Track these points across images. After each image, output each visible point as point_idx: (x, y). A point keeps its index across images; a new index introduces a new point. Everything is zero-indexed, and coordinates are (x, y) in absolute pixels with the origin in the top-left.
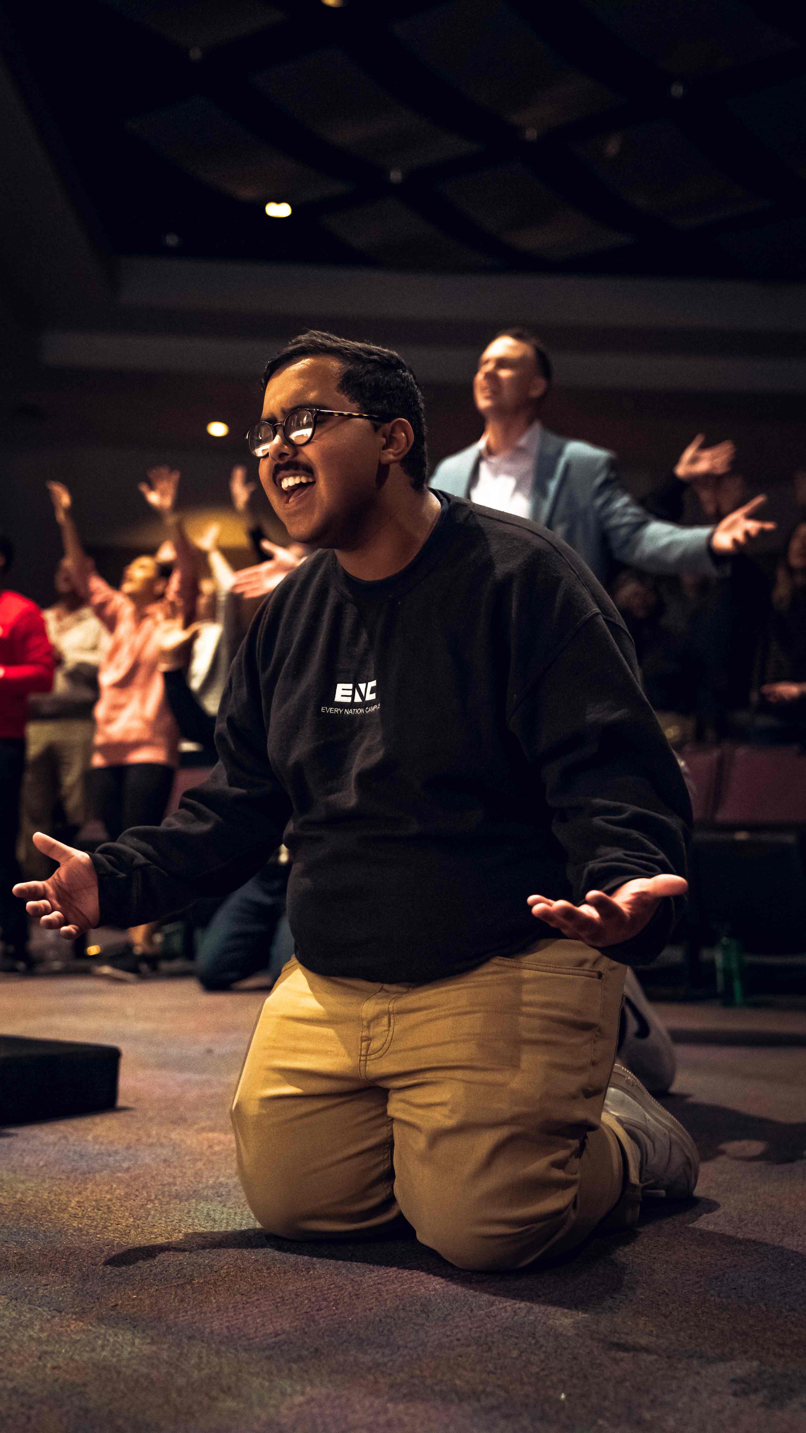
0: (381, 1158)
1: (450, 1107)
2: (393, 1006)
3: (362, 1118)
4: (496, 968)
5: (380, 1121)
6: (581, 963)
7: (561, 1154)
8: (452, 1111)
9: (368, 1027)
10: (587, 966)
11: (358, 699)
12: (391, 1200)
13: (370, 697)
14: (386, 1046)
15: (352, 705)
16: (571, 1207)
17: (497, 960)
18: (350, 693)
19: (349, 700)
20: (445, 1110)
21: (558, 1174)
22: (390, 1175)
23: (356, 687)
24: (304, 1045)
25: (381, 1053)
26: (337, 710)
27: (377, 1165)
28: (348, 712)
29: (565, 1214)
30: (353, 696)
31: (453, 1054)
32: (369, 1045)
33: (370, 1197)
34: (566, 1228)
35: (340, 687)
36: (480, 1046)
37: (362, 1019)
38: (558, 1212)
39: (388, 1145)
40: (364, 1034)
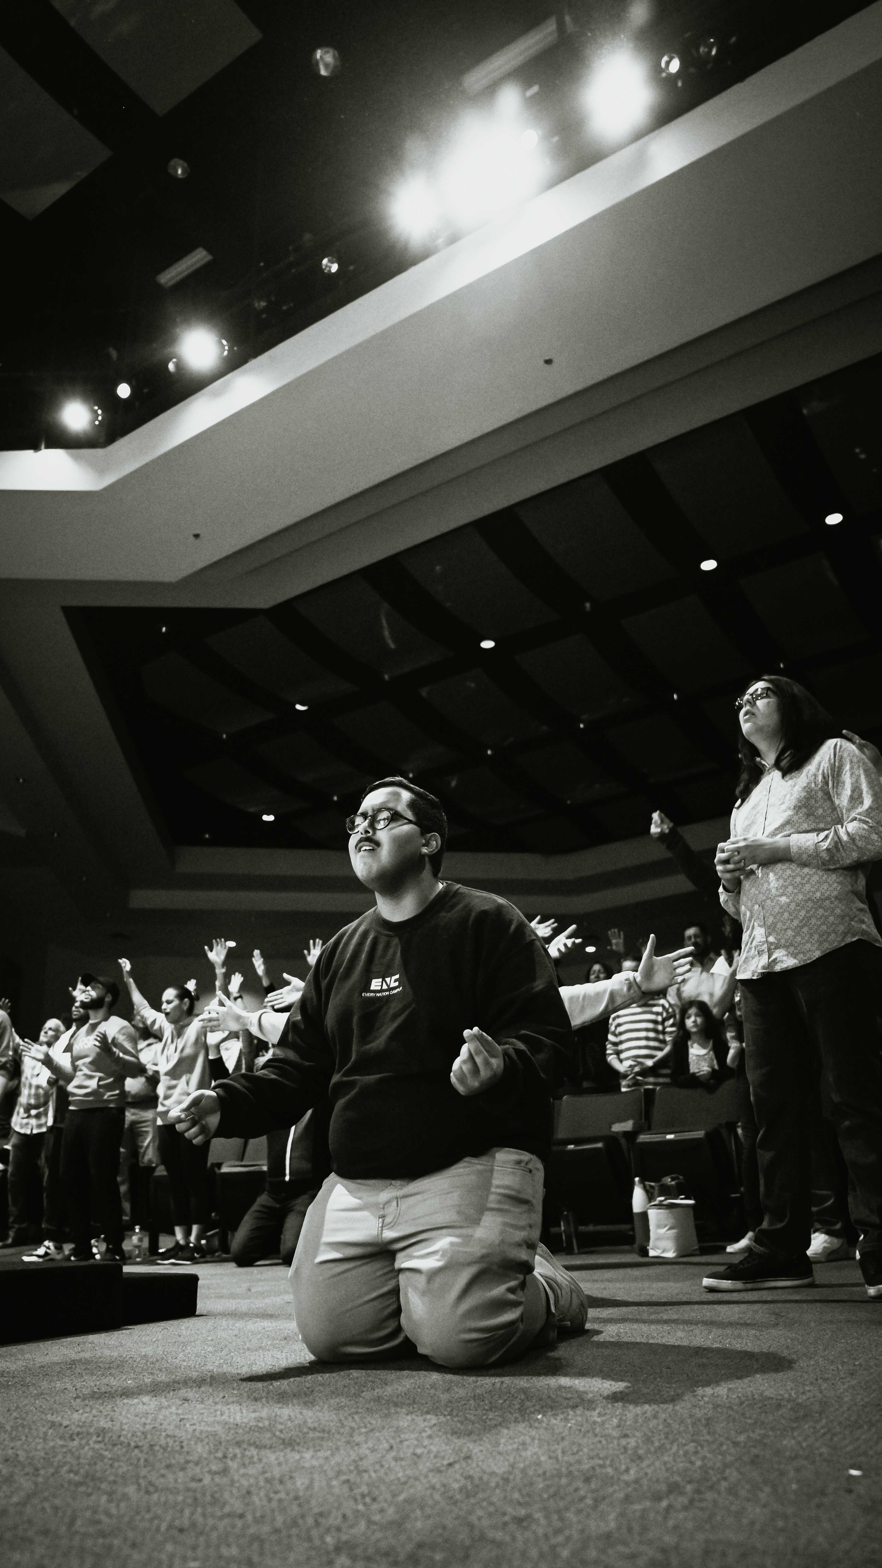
0: (391, 1301)
1: (441, 1253)
2: (400, 1193)
3: (378, 1274)
4: (465, 1164)
5: (390, 1275)
6: (519, 1162)
7: (513, 1283)
8: (442, 1256)
9: (384, 1208)
10: (523, 1164)
11: (385, 987)
12: (399, 1329)
13: (393, 985)
14: (396, 1219)
15: (381, 991)
16: (520, 1320)
17: (467, 1159)
18: (380, 984)
19: (379, 988)
20: (438, 1257)
21: (512, 1297)
22: (398, 1311)
23: (384, 980)
24: (340, 1226)
25: (392, 1224)
26: (372, 994)
27: (389, 1305)
28: (378, 995)
29: (516, 1326)
30: (382, 986)
31: (441, 1219)
32: (384, 1220)
33: (385, 1328)
34: (518, 1335)
35: (374, 981)
36: (459, 1212)
37: (379, 1204)
38: (512, 1323)
39: (396, 1292)
40: (381, 1213)
